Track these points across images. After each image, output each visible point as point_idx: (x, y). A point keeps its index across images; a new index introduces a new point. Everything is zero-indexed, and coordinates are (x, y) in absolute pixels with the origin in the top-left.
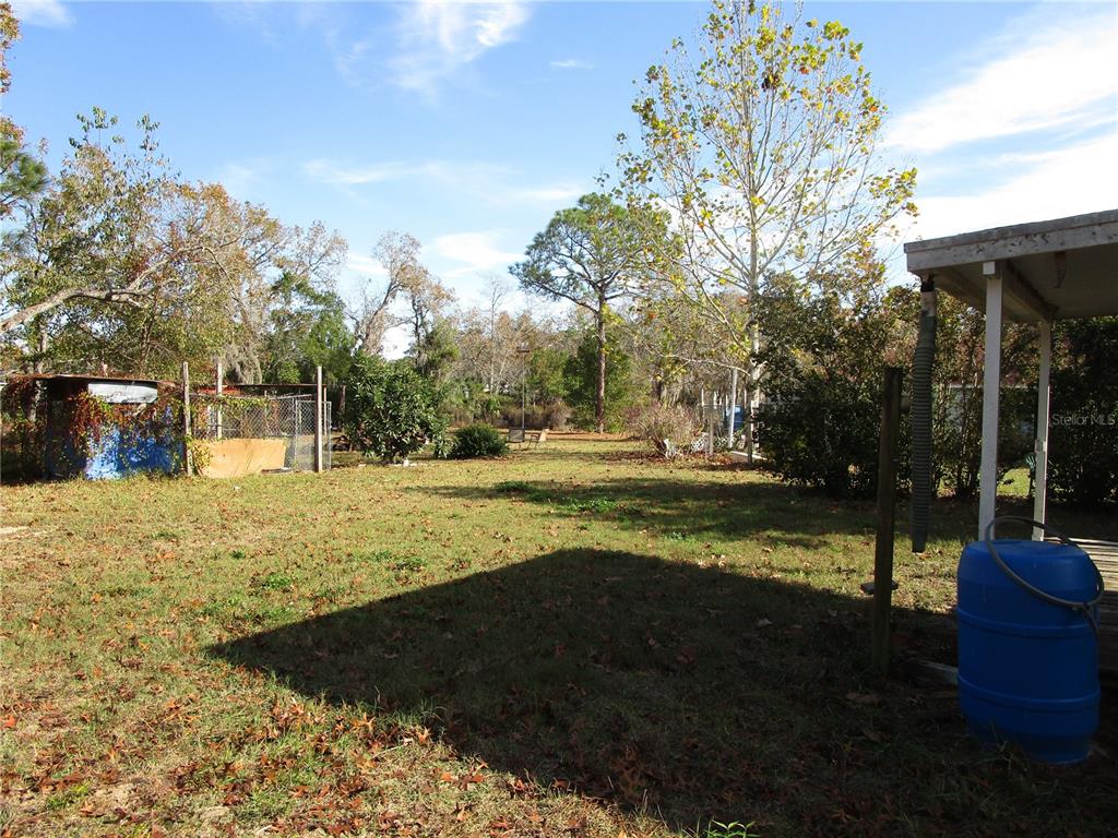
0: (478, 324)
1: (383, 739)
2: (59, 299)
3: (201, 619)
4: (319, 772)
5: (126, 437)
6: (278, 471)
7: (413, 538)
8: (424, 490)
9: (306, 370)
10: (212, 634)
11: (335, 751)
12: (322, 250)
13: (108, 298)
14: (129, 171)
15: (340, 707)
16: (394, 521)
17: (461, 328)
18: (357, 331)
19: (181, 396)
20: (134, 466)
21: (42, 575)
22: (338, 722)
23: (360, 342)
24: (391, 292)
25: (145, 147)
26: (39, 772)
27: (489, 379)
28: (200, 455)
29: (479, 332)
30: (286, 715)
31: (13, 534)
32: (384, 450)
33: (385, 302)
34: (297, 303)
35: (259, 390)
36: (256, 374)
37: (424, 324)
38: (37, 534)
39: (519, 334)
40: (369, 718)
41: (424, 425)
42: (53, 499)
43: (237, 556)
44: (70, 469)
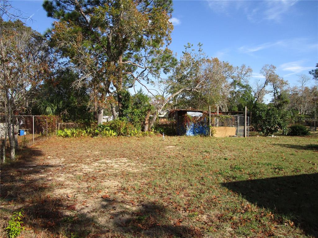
0: (297, 91)
1: (277, 221)
2: (180, 91)
3: (218, 175)
4: (258, 226)
5: (195, 125)
6: (233, 136)
7: (279, 160)
8: (281, 145)
9: (240, 107)
10: (222, 180)
11: (262, 221)
12: (245, 72)
13: (191, 90)
14: (196, 58)
15: (262, 208)
16: (271, 154)
17: (290, 93)
18: (255, 95)
19: (208, 115)
20: (197, 133)
21: (179, 158)
22: (262, 213)
23: (256, 99)
24: (266, 83)
25: (199, 51)
26: (186, 207)
27: (301, 110)
28: (213, 131)
29: (297, 94)
30: (246, 207)
31: (172, 148)
32: (265, 131)
33: (264, 87)
34: (238, 88)
35: (227, 113)
36: (226, 109)
37: (277, 93)
38: (177, 148)
39: (312, 94)
40: (272, 214)
41: (279, 124)
42: (179, 140)
43: (226, 159)
44: (182, 133)
